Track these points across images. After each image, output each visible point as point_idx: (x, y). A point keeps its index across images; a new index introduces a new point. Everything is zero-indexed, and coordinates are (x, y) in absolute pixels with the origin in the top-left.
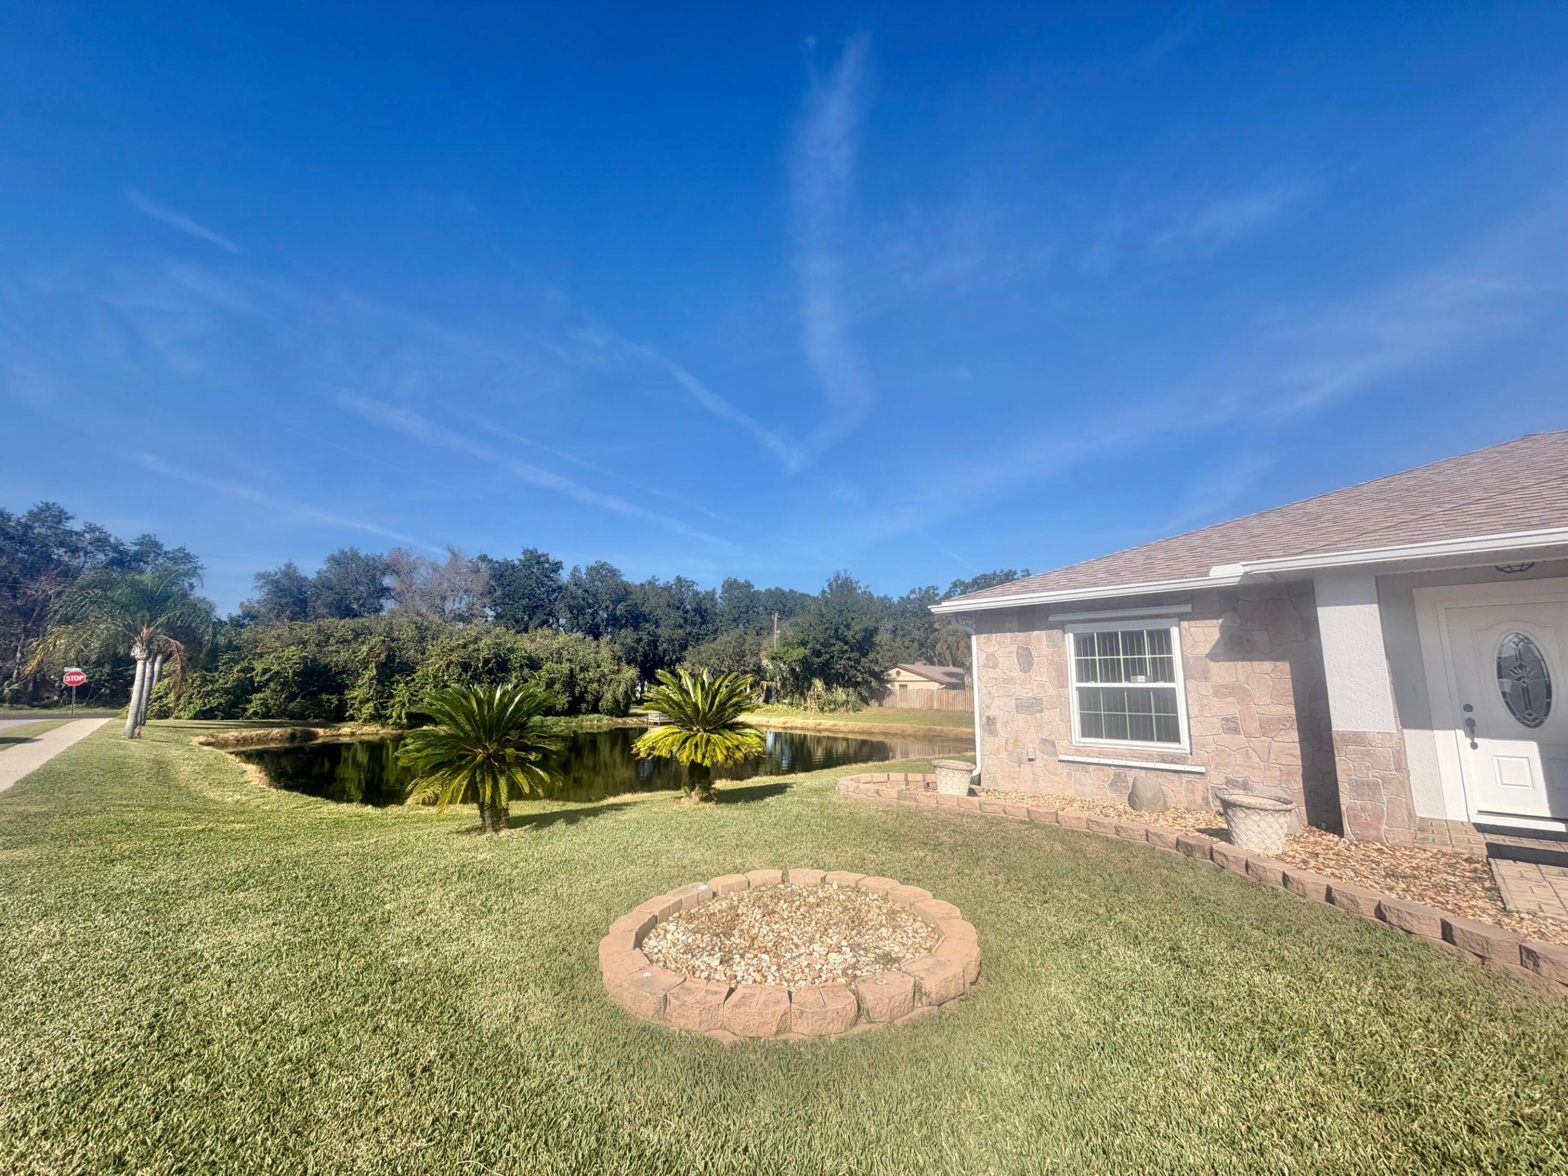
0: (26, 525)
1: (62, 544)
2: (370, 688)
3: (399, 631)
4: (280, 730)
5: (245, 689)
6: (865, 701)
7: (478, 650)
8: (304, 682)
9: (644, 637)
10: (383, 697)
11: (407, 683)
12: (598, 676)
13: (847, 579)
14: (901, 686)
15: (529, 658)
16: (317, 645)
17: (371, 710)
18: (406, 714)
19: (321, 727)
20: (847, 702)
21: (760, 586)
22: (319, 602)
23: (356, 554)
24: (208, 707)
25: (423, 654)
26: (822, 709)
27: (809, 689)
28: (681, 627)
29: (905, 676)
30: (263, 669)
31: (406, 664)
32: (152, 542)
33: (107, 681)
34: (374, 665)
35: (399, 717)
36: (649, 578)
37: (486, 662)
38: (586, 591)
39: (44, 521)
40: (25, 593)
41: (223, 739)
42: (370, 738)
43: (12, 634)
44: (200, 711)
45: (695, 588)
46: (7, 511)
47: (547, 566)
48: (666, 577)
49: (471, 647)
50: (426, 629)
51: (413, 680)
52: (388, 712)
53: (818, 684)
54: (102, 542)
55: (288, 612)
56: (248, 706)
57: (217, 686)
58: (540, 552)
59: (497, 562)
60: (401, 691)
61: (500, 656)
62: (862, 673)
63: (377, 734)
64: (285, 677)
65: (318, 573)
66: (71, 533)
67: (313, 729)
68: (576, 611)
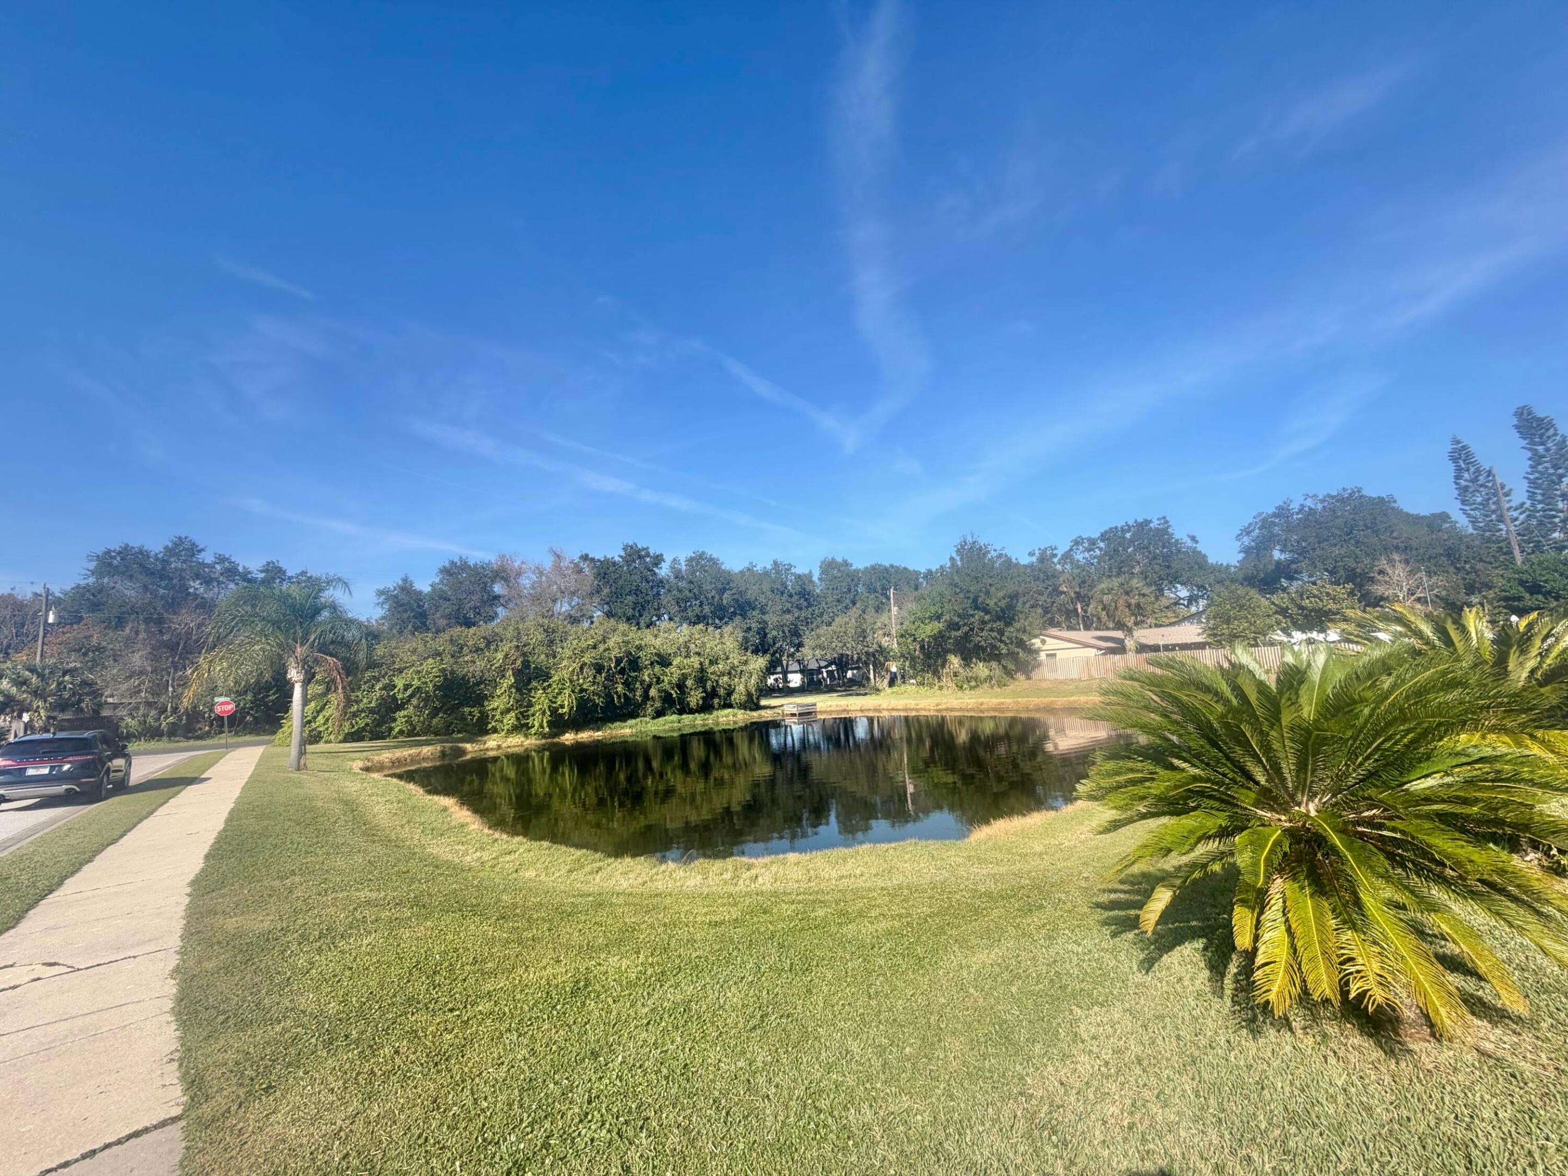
0: (164, 560)
1: (197, 576)
2: (510, 697)
3: (528, 635)
4: (430, 748)
5: (390, 707)
6: (1009, 673)
7: (609, 649)
8: (445, 696)
9: (753, 625)
10: (523, 707)
11: (544, 689)
12: (728, 668)
13: (974, 543)
14: (1048, 655)
15: (658, 655)
16: (453, 656)
17: (513, 721)
18: (547, 722)
19: (468, 742)
20: (990, 678)
21: (859, 564)
22: (438, 615)
23: (466, 563)
24: (356, 728)
25: (555, 657)
26: (961, 687)
27: (943, 666)
28: (788, 611)
29: (1051, 644)
30: (404, 685)
31: (541, 669)
32: (277, 568)
33: (251, 708)
34: (510, 672)
35: (541, 726)
36: (747, 565)
37: (619, 661)
38: (691, 582)
39: (178, 555)
40: (169, 627)
41: (379, 762)
42: (516, 750)
43: (163, 670)
44: (348, 734)
45: (793, 570)
46: (145, 548)
47: (648, 559)
48: (763, 563)
49: (602, 647)
50: (554, 632)
51: (550, 686)
52: (530, 721)
53: (955, 661)
54: (232, 572)
55: (410, 627)
56: (393, 725)
57: (362, 706)
58: (640, 547)
59: (599, 560)
60: (540, 699)
61: (631, 654)
62: (1006, 644)
63: (522, 746)
64: (427, 692)
65: (432, 586)
66: (204, 565)
67: (461, 745)
68: (682, 603)
